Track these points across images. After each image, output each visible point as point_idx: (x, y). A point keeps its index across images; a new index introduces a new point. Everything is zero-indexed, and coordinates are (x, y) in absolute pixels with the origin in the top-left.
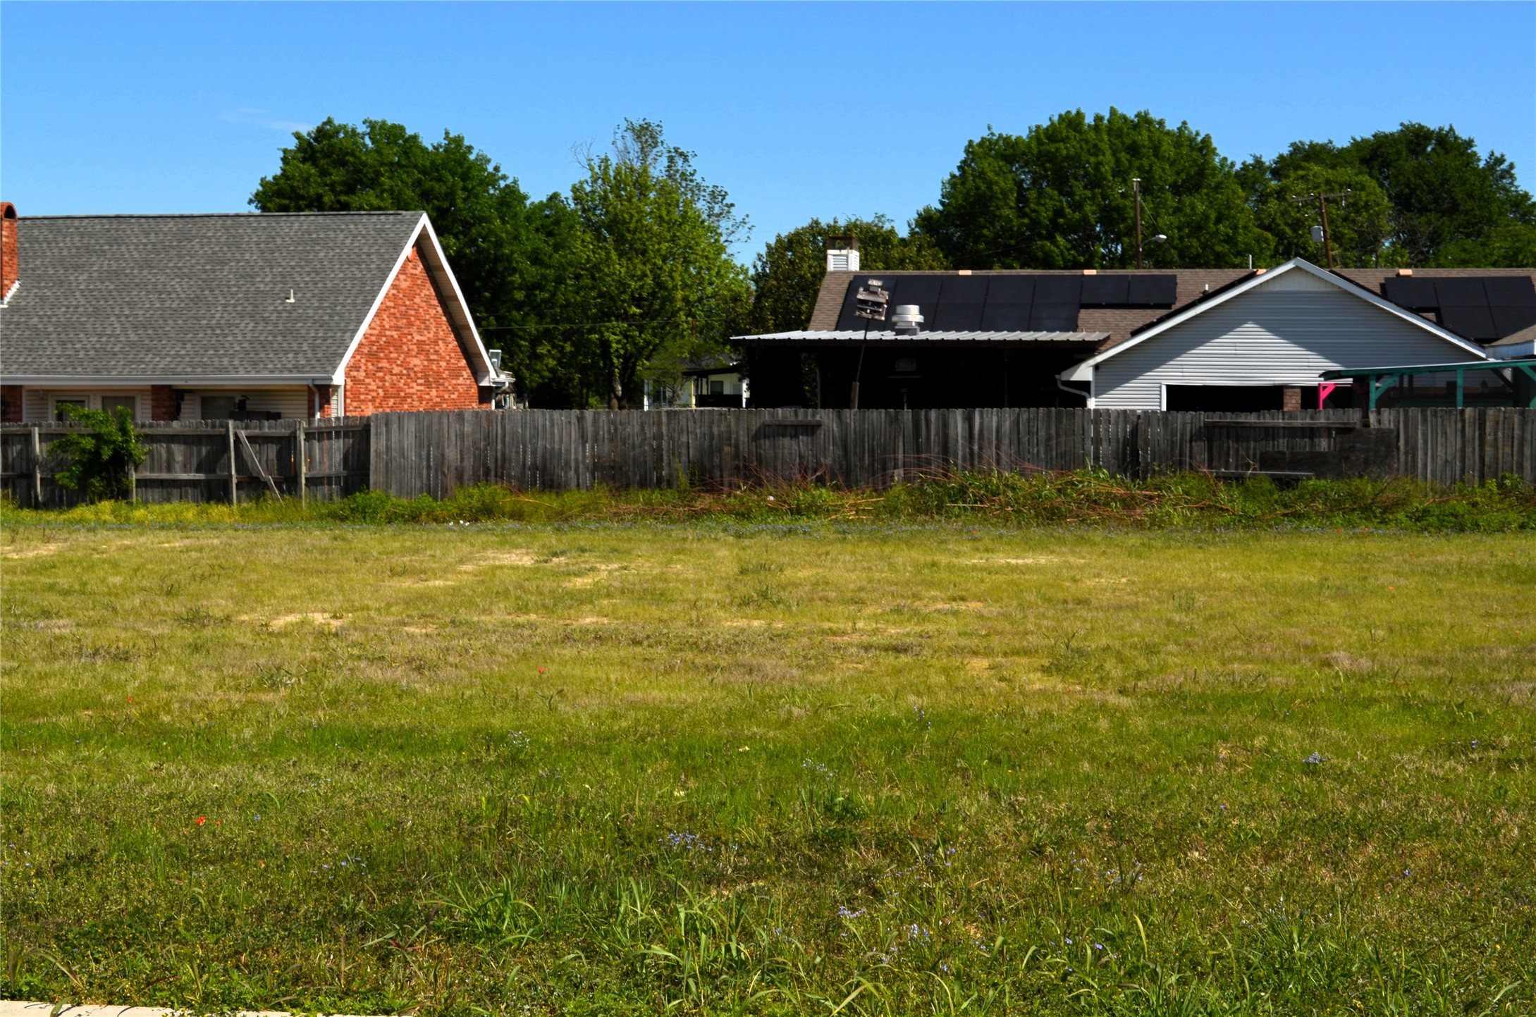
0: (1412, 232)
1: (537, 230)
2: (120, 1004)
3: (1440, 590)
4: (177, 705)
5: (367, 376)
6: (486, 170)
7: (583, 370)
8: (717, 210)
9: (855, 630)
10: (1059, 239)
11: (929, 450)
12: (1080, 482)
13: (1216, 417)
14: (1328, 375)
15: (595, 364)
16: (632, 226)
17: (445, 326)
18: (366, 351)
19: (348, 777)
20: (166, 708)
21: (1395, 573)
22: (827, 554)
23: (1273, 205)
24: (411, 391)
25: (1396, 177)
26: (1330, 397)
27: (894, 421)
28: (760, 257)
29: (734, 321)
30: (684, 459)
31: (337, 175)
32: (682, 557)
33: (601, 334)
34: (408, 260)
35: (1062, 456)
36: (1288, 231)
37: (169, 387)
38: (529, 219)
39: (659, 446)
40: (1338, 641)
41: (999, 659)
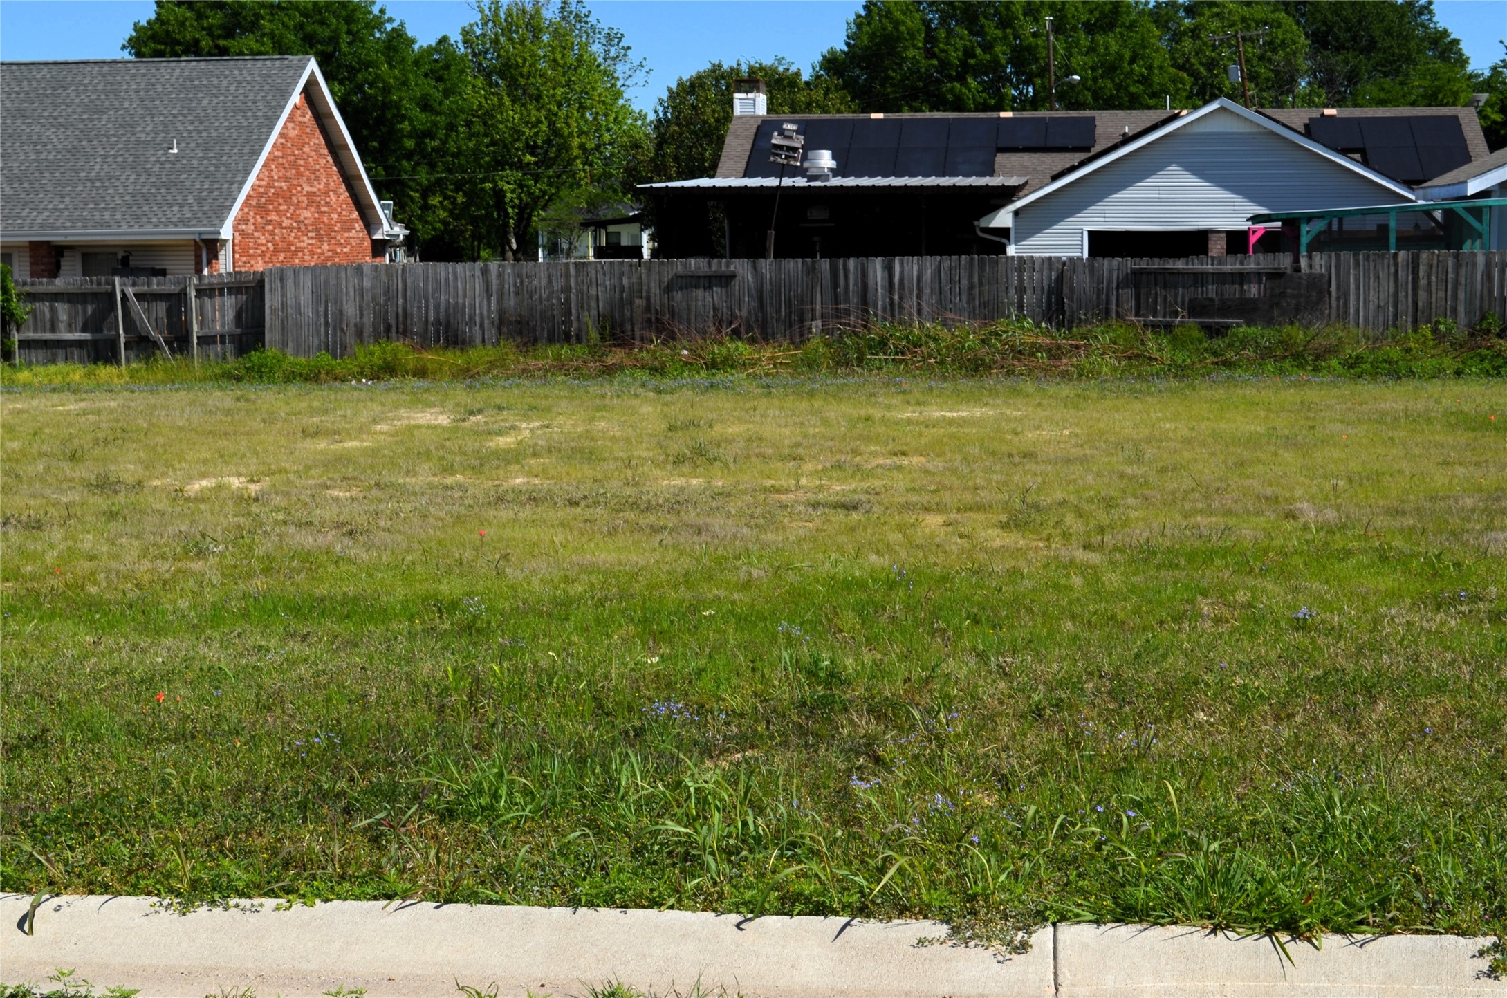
0: (1330, 71)
1: (426, 75)
2: (102, 894)
3: (1391, 439)
4: (102, 576)
5: (256, 230)
6: (370, 12)
7: (474, 220)
8: (613, 53)
9: (798, 487)
10: (970, 80)
11: (847, 301)
12: (1005, 332)
13: (1143, 263)
14: (1256, 219)
15: (488, 216)
16: (525, 70)
17: (336, 177)
18: (254, 203)
19: (297, 648)
20: (92, 577)
21: (1342, 422)
22: (755, 409)
23: (1187, 44)
24: (302, 244)
25: (1312, 14)
26: (1260, 241)
27: (811, 271)
28: (661, 102)
29: (635, 169)
30: (594, 312)
31: (215, 19)
32: (604, 413)
33: (495, 182)
34: (296, 107)
35: (984, 305)
36: (1202, 69)
37: (47, 244)
38: (416, 63)
39: (568, 300)
40: (1299, 492)
41: (954, 516)
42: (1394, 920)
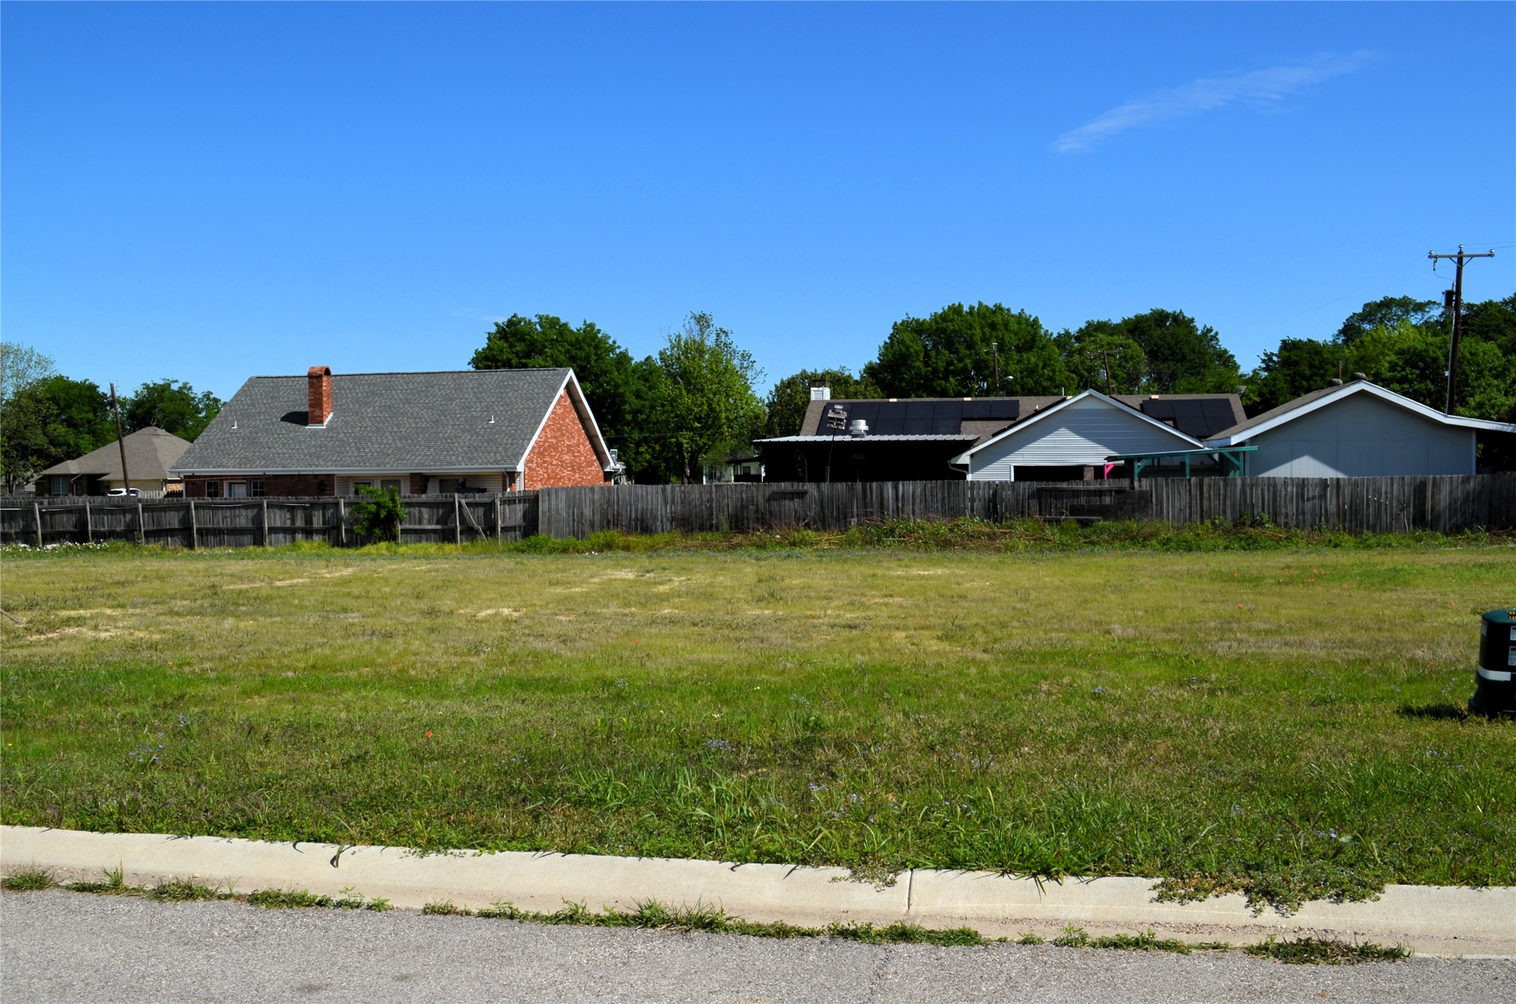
0: (1159, 373)
1: (639, 378)
2: (379, 845)
3: (1176, 587)
4: (419, 665)
5: (537, 466)
6: (608, 343)
7: (667, 460)
8: (745, 365)
9: (826, 615)
10: (951, 379)
11: (872, 506)
12: (963, 525)
13: (1043, 485)
14: (1109, 459)
15: (673, 457)
16: (695, 375)
17: (584, 436)
18: (536, 451)
19: (519, 707)
20: (413, 666)
21: (1150, 577)
22: (811, 569)
23: (1076, 358)
24: (564, 475)
25: (1149, 340)
26: (1111, 472)
27: (851, 489)
28: (771, 392)
29: (756, 431)
30: (726, 513)
31: (520, 347)
32: (723, 572)
33: (677, 439)
34: (561, 397)
35: (951, 509)
36: (1085, 373)
37: (420, 474)
38: (634, 371)
39: (711, 506)
40: (1115, 618)
41: (912, 632)
42: (1106, 869)
